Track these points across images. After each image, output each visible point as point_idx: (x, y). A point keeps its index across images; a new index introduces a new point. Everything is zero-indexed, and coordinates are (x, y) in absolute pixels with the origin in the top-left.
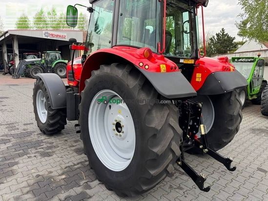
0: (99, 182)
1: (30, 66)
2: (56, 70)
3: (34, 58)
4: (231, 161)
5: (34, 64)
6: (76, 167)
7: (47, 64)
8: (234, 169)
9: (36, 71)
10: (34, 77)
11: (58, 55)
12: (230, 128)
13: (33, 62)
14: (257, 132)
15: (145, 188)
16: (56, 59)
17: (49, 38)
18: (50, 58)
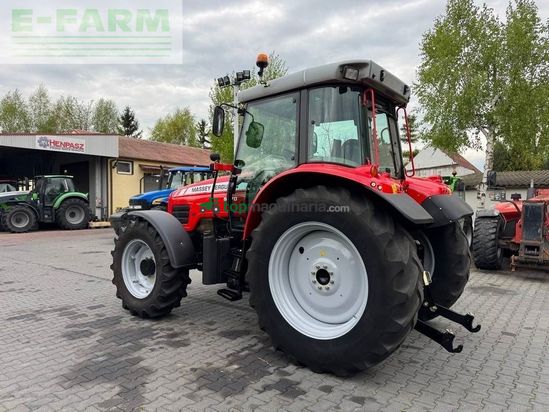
0: (295, 367)
1: (6, 207)
2: (64, 212)
3: (9, 190)
4: (472, 318)
5: (16, 203)
6: (243, 353)
7: (43, 201)
8: (479, 327)
9: (19, 217)
10: (13, 230)
11: (67, 183)
12: (460, 274)
13: (12, 198)
14: (481, 291)
15: (389, 348)
16: (62, 189)
17: (48, 149)
18: (48, 190)
